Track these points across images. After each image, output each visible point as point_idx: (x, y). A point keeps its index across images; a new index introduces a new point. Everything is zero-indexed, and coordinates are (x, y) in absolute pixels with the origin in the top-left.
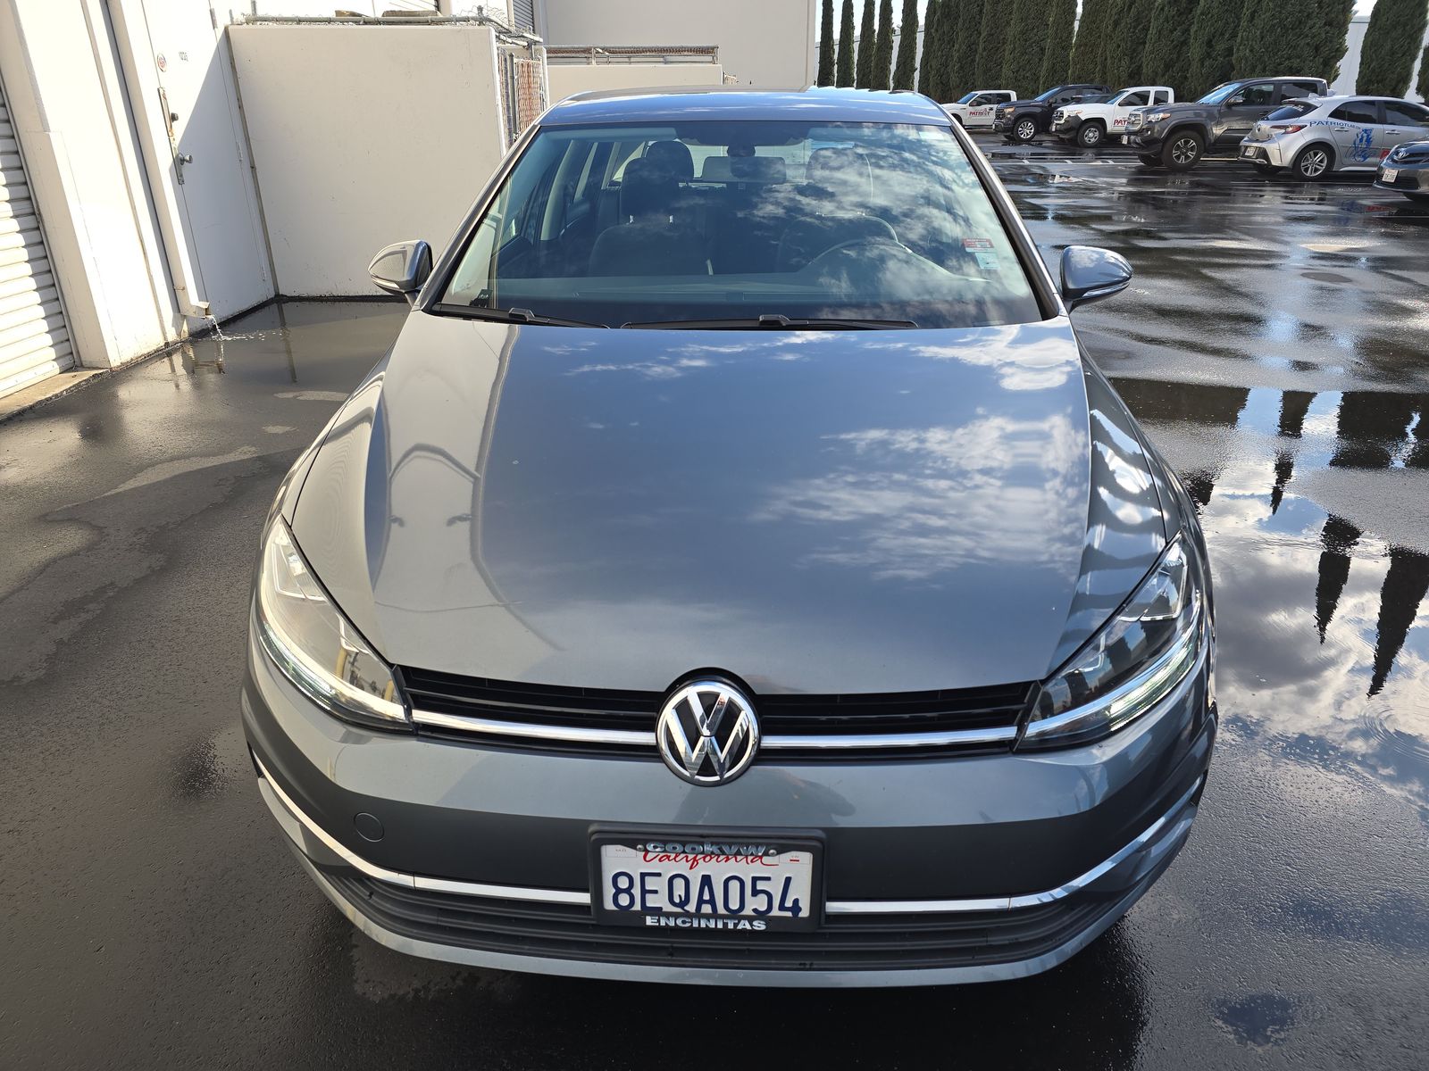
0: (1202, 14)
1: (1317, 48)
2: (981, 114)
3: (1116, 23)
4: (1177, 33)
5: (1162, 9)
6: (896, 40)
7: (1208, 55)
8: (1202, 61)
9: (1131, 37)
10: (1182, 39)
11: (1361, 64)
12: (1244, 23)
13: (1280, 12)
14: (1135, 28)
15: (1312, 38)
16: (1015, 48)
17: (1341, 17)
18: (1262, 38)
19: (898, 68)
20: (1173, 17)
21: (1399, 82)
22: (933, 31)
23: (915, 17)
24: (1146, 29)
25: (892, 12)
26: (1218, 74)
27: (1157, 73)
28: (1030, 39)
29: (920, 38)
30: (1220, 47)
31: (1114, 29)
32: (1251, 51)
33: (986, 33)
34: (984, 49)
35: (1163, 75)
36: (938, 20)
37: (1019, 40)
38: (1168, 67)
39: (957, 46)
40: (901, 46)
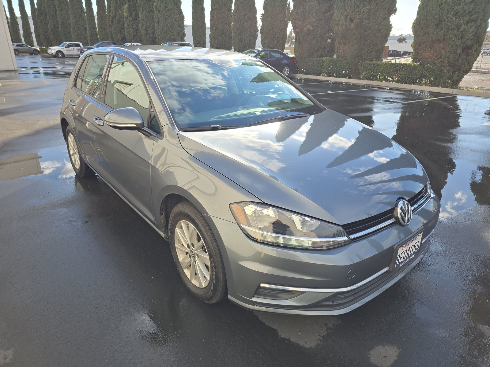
0: (141, 20)
1: (178, 33)
2: (70, 50)
3: (112, 22)
4: (134, 26)
5: (127, 18)
6: (20, 22)
7: (147, 34)
8: (146, 35)
9: (119, 26)
10: (136, 28)
11: (193, 38)
12: (156, 25)
13: (166, 22)
14: (119, 23)
15: (177, 30)
16: (74, 28)
17: (182, 24)
18: (163, 29)
19: (24, 32)
20: (132, 21)
21: (204, 44)
22: (36, 19)
23: (26, 13)
24: (123, 24)
25: (14, 10)
26: (152, 40)
27: (131, 38)
28: (80, 24)
29: (31, 21)
30: (150, 31)
31: (112, 23)
32: (161, 33)
33: (60, 21)
34: (62, 27)
35: (134, 39)
36: (38, 15)
37: (75, 24)
38: (134, 37)
39: (49, 25)
40: (23, 24)
